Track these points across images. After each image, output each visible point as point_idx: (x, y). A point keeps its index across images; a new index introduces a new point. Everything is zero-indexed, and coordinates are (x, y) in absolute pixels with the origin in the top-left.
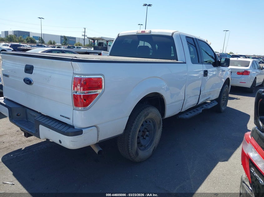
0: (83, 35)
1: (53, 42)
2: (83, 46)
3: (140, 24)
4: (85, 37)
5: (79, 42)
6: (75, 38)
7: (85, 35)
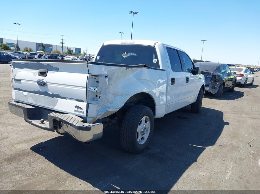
0: (61, 43)
1: (29, 49)
2: (61, 53)
3: (121, 33)
4: (63, 44)
5: (57, 50)
6: (51, 46)
7: (63, 43)
